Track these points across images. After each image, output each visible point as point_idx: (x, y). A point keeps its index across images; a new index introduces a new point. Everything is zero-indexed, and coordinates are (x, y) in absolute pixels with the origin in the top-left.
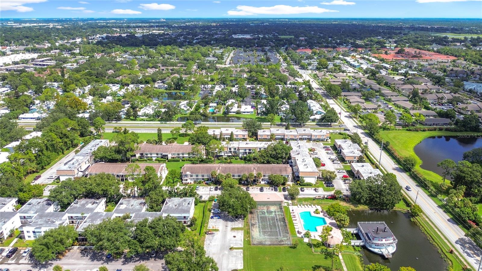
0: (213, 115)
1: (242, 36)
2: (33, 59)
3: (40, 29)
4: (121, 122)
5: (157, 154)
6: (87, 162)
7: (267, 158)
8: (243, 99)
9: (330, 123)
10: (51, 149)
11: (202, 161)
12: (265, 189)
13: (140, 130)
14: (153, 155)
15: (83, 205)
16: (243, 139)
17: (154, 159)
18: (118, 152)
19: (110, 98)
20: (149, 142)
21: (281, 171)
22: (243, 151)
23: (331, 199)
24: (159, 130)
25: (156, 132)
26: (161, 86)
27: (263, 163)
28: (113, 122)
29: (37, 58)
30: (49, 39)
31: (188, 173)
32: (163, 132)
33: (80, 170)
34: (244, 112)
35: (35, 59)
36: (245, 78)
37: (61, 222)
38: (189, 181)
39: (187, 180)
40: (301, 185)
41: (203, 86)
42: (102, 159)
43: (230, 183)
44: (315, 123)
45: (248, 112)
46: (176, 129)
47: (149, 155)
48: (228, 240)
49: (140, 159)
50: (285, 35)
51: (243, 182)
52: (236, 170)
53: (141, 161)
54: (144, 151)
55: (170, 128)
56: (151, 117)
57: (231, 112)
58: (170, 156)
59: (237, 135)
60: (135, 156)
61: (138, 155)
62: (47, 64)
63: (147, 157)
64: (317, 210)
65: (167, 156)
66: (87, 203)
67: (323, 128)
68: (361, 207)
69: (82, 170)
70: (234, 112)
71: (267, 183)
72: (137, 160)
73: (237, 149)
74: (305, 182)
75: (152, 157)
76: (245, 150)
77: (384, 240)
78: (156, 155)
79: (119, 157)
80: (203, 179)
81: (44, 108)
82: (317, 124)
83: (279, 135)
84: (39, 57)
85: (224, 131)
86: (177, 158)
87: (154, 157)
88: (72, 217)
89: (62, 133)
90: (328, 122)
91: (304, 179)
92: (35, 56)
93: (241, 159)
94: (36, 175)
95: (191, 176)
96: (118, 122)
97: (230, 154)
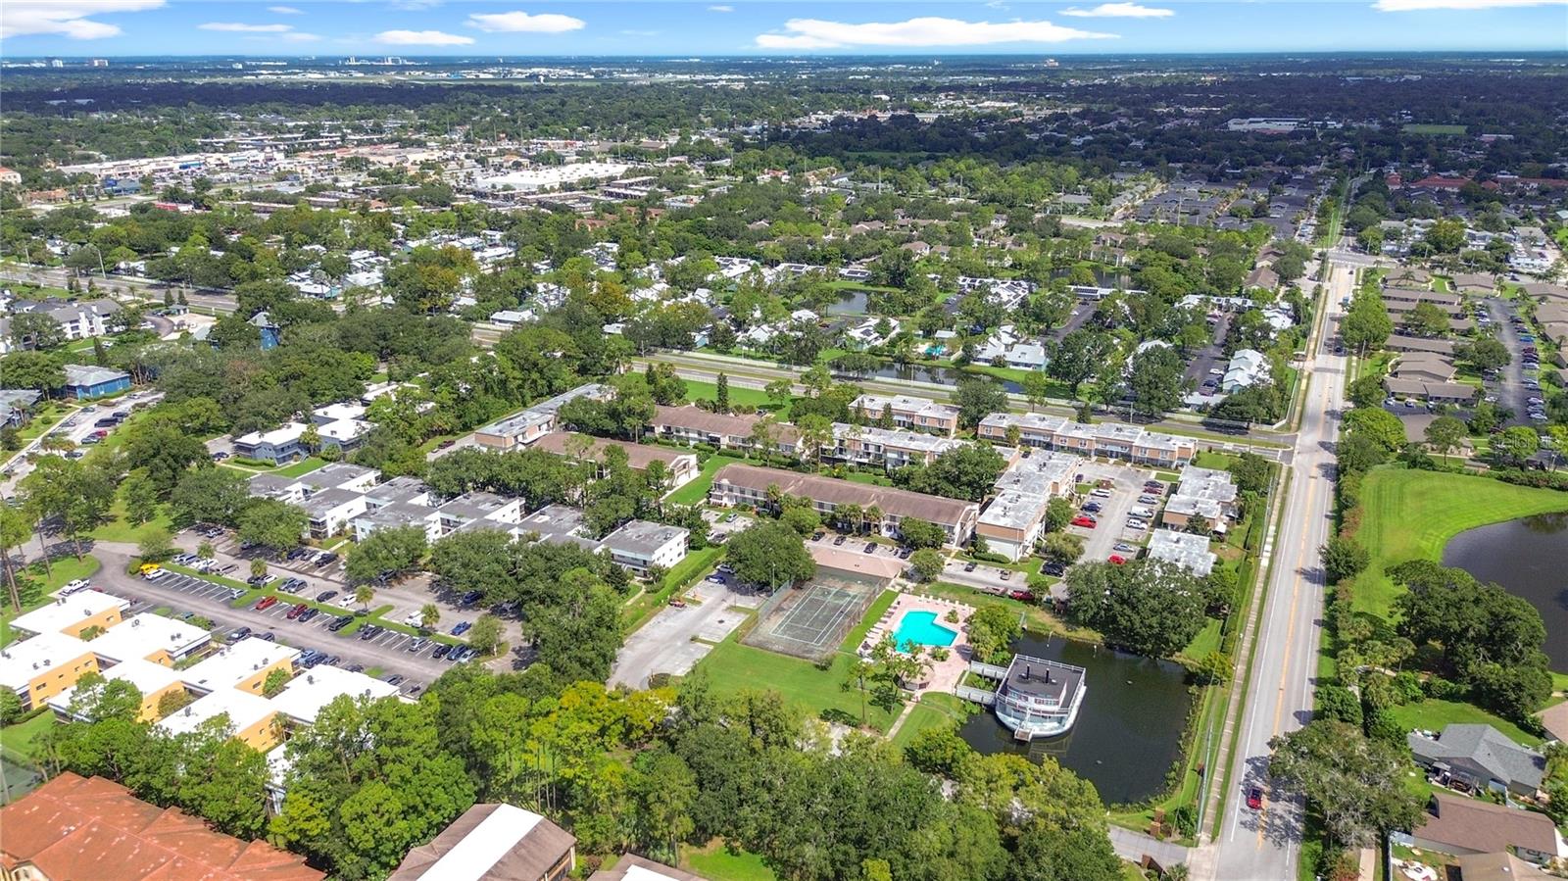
0: (926, 363)
1: (1264, 125)
2: (611, 179)
3: (687, 91)
4: (690, 354)
5: (700, 434)
6: (545, 426)
7: (934, 481)
8: (1048, 327)
9: (1245, 425)
10: (497, 390)
11: (794, 464)
12: (880, 548)
13: (690, 372)
14: (691, 435)
15: (477, 503)
16: (940, 430)
17: (692, 443)
18: (613, 414)
19: (702, 294)
20: (700, 404)
21: (938, 513)
22: (895, 456)
23: (1020, 599)
24: (722, 379)
25: (714, 381)
26: (856, 273)
27: (921, 491)
28: (675, 352)
29: (622, 177)
30: (685, 124)
31: (725, 482)
32: (730, 383)
33: (520, 438)
34: (1017, 364)
35: (615, 178)
36: (1126, 264)
37: (420, 524)
38: (725, 500)
39: (721, 498)
40: (975, 557)
41: (969, 280)
42: (581, 426)
43: (797, 519)
44: (1200, 419)
45: (1026, 365)
46: (778, 384)
47: (683, 434)
48: (702, 624)
49: (660, 440)
50: (1439, 123)
51: (840, 525)
52: (833, 493)
53: (664, 444)
54: (674, 422)
55: (761, 376)
56: (768, 350)
57: (978, 360)
58: (725, 442)
59: (924, 419)
60: (652, 430)
61: (660, 430)
62: (633, 193)
63: (679, 438)
64: (953, 613)
65: (718, 440)
66: (484, 502)
67: (1217, 434)
68: (1083, 634)
69: (526, 441)
70: (986, 361)
71: (896, 537)
72: (656, 441)
73: (882, 449)
74: (989, 551)
75: (688, 439)
76: (902, 454)
77: (1032, 699)
78: (696, 436)
79: (611, 426)
80: (756, 502)
81: (552, 303)
82: (1203, 423)
83: (1039, 434)
84: (628, 174)
85: (897, 403)
86: (741, 450)
87: (694, 439)
88: (448, 521)
89: (526, 360)
90: (1243, 419)
91: (987, 542)
92: (620, 169)
93: (888, 476)
94: (449, 438)
95: (731, 490)
96: (686, 353)
97: (866, 461)
